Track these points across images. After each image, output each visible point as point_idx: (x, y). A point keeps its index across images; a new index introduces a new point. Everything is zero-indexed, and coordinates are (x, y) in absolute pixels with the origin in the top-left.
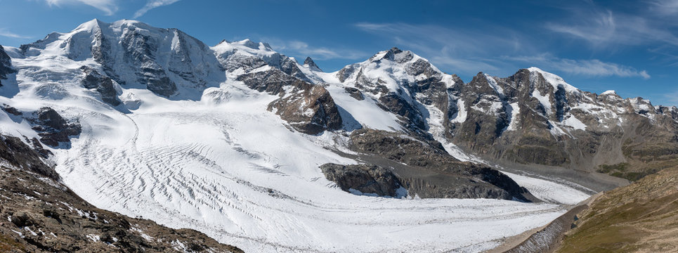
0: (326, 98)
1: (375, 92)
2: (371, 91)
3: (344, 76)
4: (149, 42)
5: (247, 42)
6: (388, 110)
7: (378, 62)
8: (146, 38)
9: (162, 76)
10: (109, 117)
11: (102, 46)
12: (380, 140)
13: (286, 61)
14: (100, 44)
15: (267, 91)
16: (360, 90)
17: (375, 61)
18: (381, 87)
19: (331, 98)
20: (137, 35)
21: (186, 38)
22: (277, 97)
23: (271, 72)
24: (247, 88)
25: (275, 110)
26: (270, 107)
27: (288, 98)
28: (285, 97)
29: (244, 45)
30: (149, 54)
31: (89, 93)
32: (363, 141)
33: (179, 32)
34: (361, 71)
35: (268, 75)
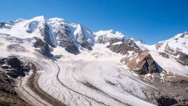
0: (149, 57)
1: (176, 55)
2: (173, 54)
3: (158, 47)
4: (67, 29)
6: (185, 65)
7: (177, 39)
8: (66, 27)
9: (72, 45)
11: (45, 28)
12: (180, 81)
13: (129, 40)
14: (44, 27)
15: (120, 53)
16: (167, 54)
17: (175, 39)
18: (179, 52)
19: (151, 57)
20: (62, 25)
21: (84, 28)
22: (125, 56)
24: (111, 52)
25: (124, 62)
26: (121, 61)
27: (130, 57)
28: (129, 56)
30: (67, 34)
31: (36, 50)
32: (170, 80)
34: (167, 44)
35: (121, 46)
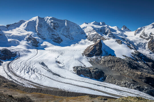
1: (148, 39)
2: (146, 39)
5: (94, 23)
9: (58, 36)
10: (30, 51)
18: (151, 37)
23: (95, 34)
29: (93, 24)
33: (67, 21)
34: (144, 30)
35: (94, 36)
